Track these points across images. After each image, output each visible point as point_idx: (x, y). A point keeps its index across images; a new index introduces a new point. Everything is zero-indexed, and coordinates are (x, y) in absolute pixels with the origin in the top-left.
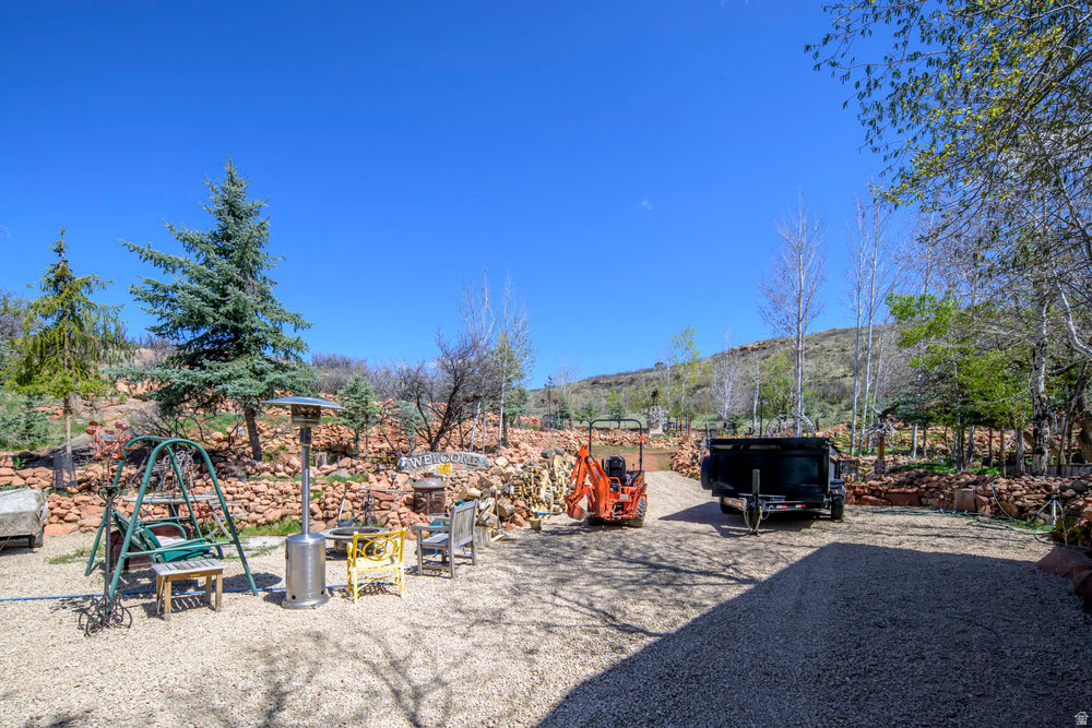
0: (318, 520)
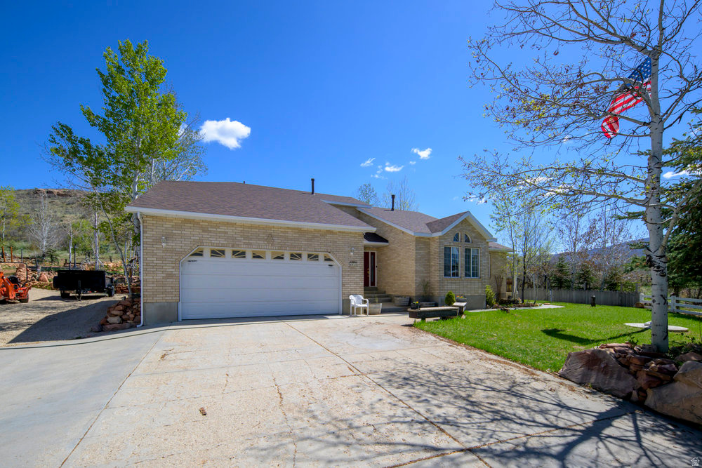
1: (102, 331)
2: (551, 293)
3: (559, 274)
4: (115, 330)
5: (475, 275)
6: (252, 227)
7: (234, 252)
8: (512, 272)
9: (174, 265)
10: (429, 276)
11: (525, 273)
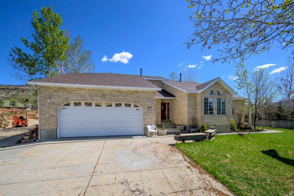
1: (20, 143)
2: (273, 123)
3: (279, 112)
4: (26, 143)
5: (224, 113)
6: (94, 90)
7: (86, 104)
8: (248, 112)
9: (54, 110)
10: (196, 114)
11: (256, 112)
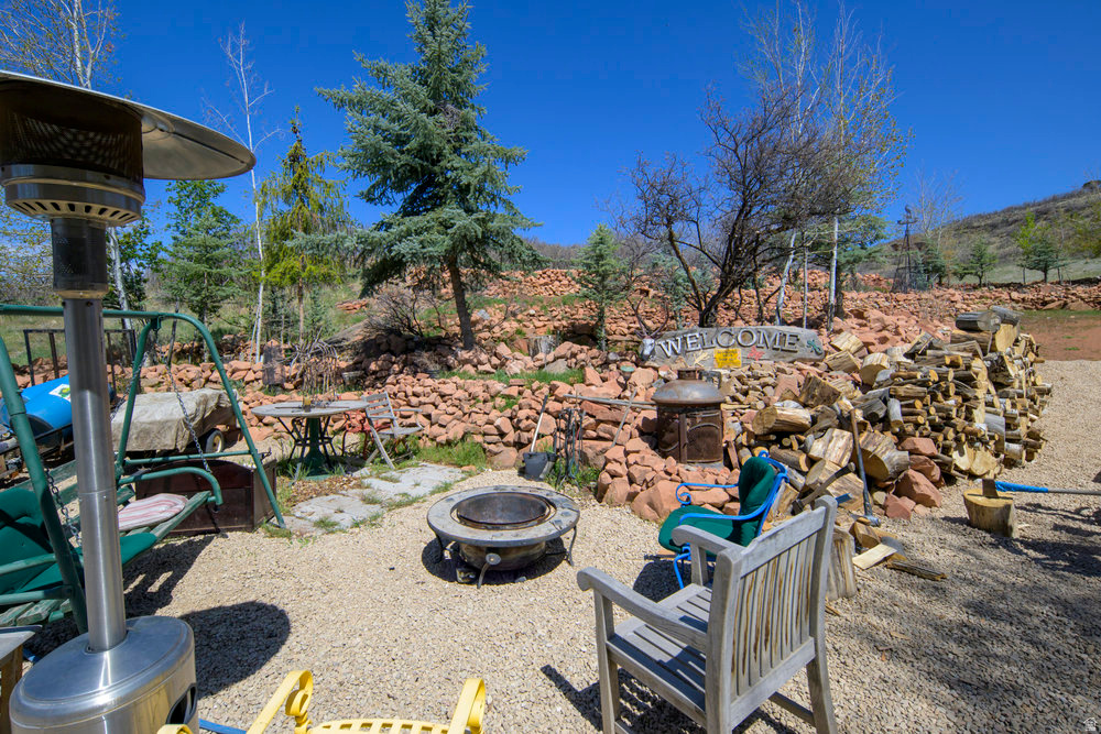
0: (507, 444)
